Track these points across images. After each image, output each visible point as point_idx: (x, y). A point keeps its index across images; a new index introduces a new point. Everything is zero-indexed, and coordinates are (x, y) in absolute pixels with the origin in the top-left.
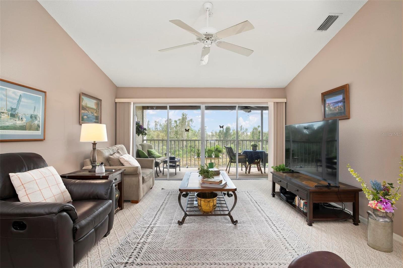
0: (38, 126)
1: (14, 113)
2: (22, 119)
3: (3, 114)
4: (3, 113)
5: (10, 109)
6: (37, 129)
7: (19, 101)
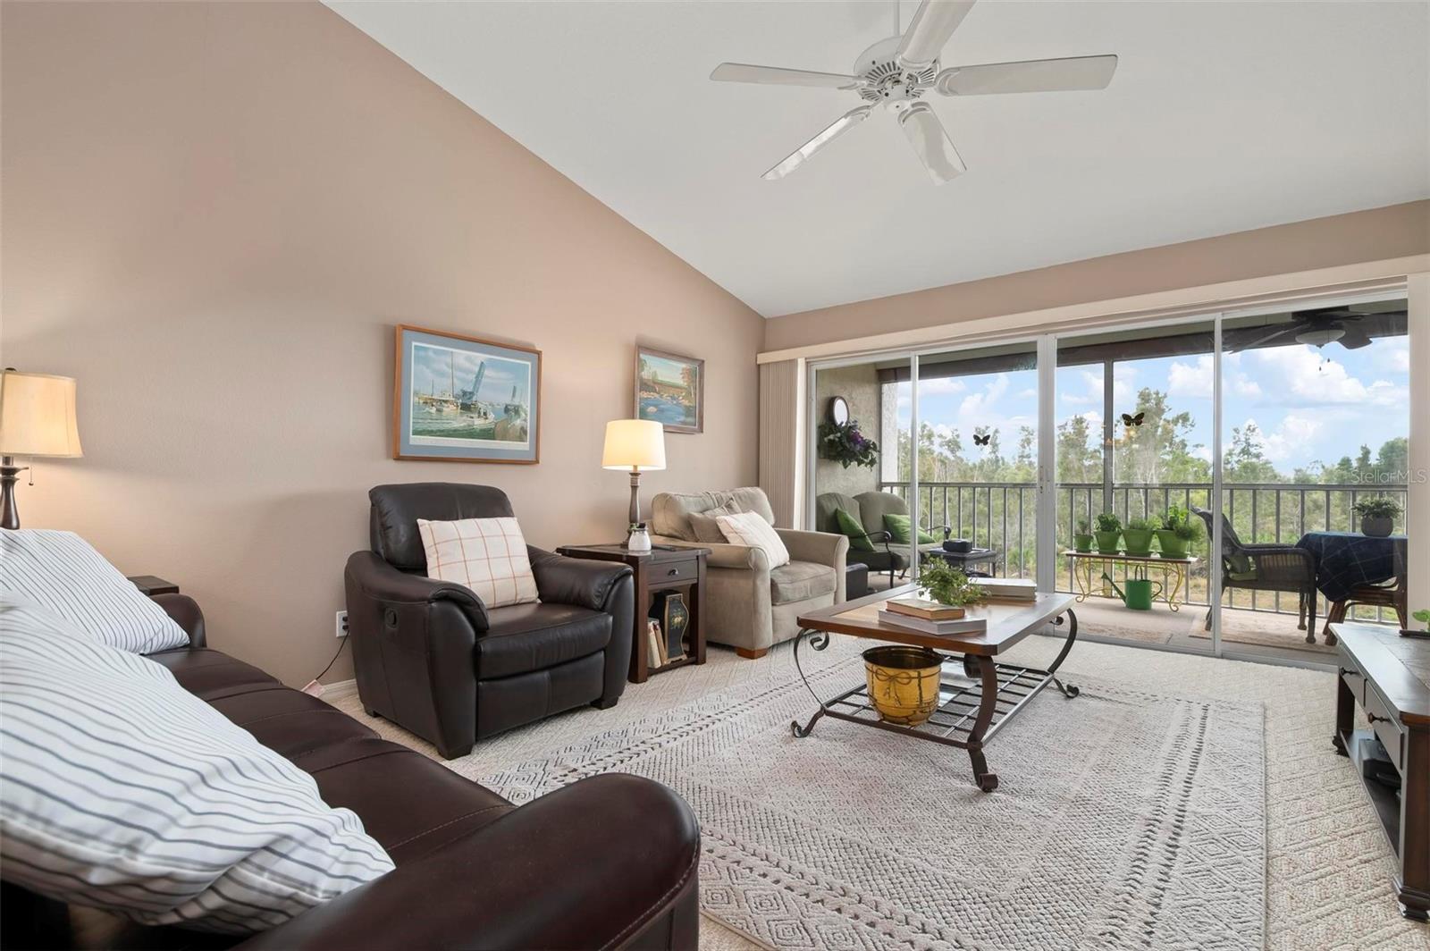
0: (524, 431)
1: (469, 402)
3: (446, 405)
5: (461, 393)
6: (521, 439)
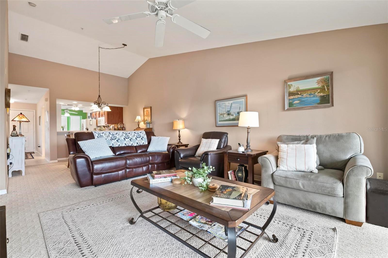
1: (229, 113)
2: (233, 115)
4: (224, 114)
5: (227, 111)
7: (231, 106)
